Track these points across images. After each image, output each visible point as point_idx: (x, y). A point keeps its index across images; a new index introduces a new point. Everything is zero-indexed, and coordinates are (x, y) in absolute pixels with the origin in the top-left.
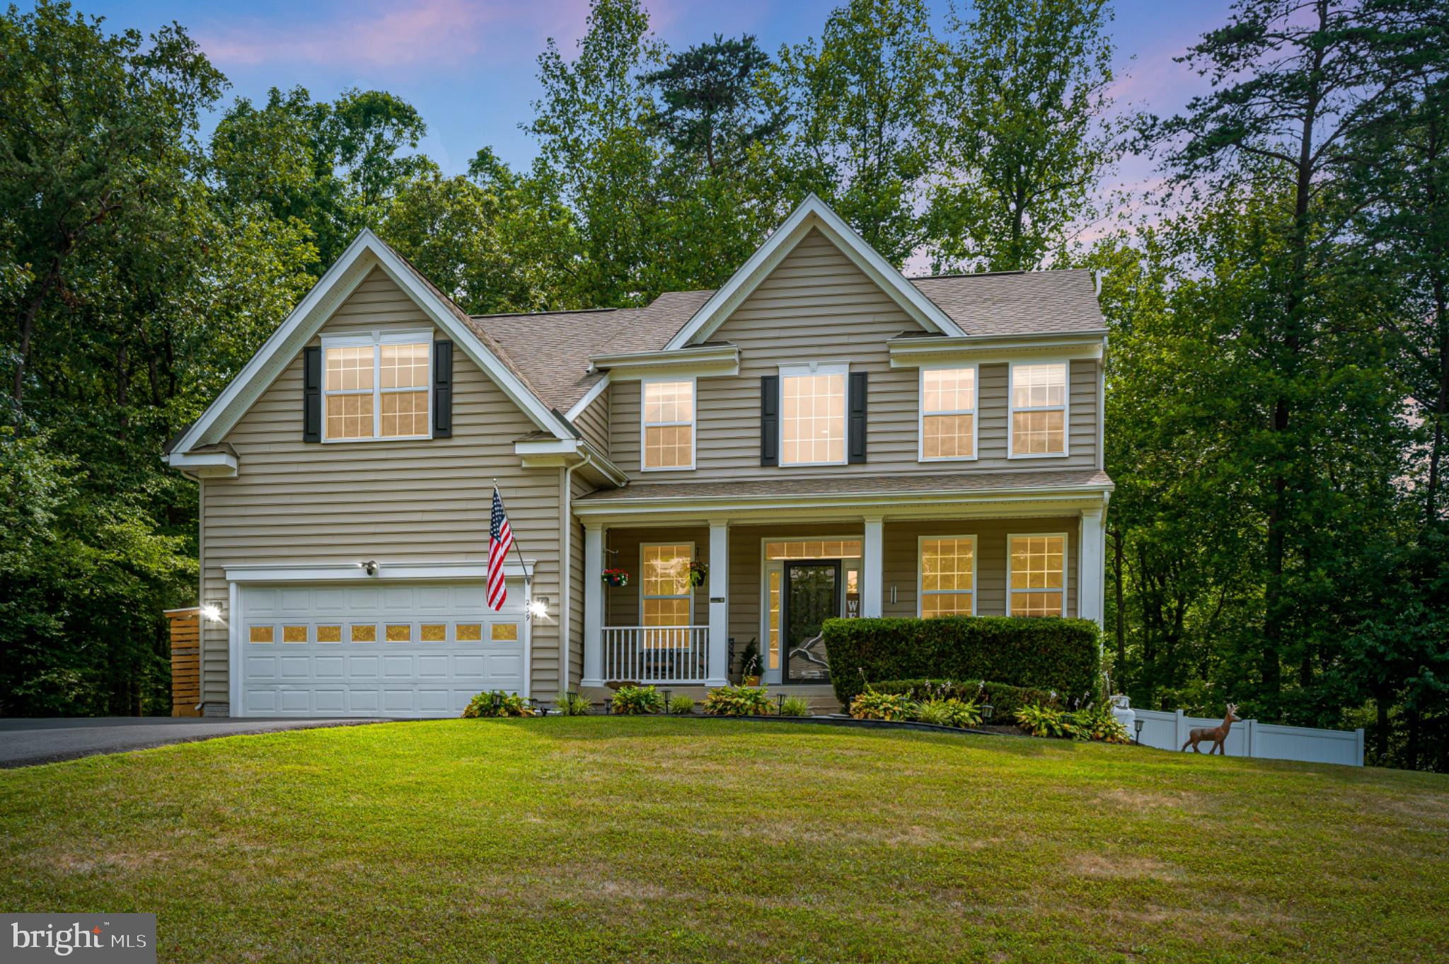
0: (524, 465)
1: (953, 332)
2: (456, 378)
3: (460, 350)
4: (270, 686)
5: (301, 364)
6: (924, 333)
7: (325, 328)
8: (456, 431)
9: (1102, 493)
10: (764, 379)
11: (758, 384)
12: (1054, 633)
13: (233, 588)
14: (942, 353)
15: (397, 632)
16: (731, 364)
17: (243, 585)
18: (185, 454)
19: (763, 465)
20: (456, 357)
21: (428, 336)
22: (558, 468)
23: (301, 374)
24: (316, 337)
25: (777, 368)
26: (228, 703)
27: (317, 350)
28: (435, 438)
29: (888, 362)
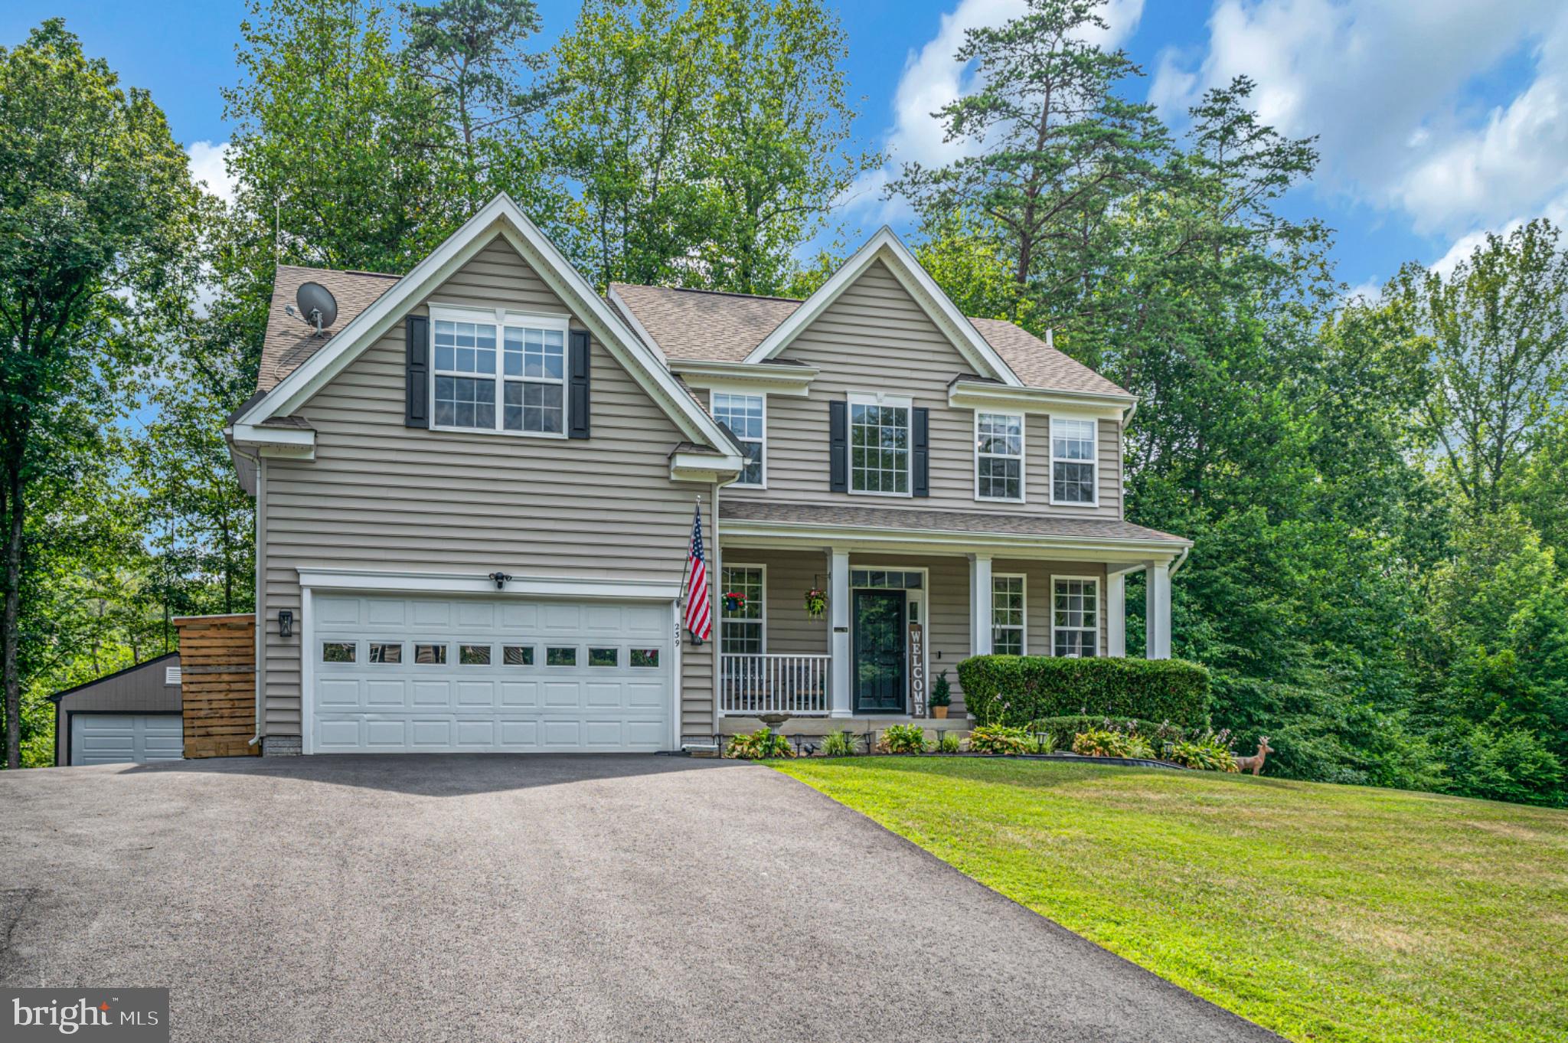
0: (674, 477)
1: (1011, 381)
2: (594, 374)
3: (599, 343)
4: (347, 715)
5: (401, 334)
6: (977, 377)
7: (436, 294)
8: (594, 433)
9: (1182, 548)
10: (832, 403)
11: (826, 407)
12: (1182, 675)
13: (307, 595)
14: (1001, 399)
15: (520, 656)
16: (800, 384)
17: (317, 592)
18: (256, 427)
19: (832, 491)
20: (594, 350)
21: (561, 323)
22: (711, 484)
23: (402, 346)
24: (424, 305)
25: (845, 393)
26: (300, 736)
27: (425, 320)
28: (571, 438)
29: (946, 401)
